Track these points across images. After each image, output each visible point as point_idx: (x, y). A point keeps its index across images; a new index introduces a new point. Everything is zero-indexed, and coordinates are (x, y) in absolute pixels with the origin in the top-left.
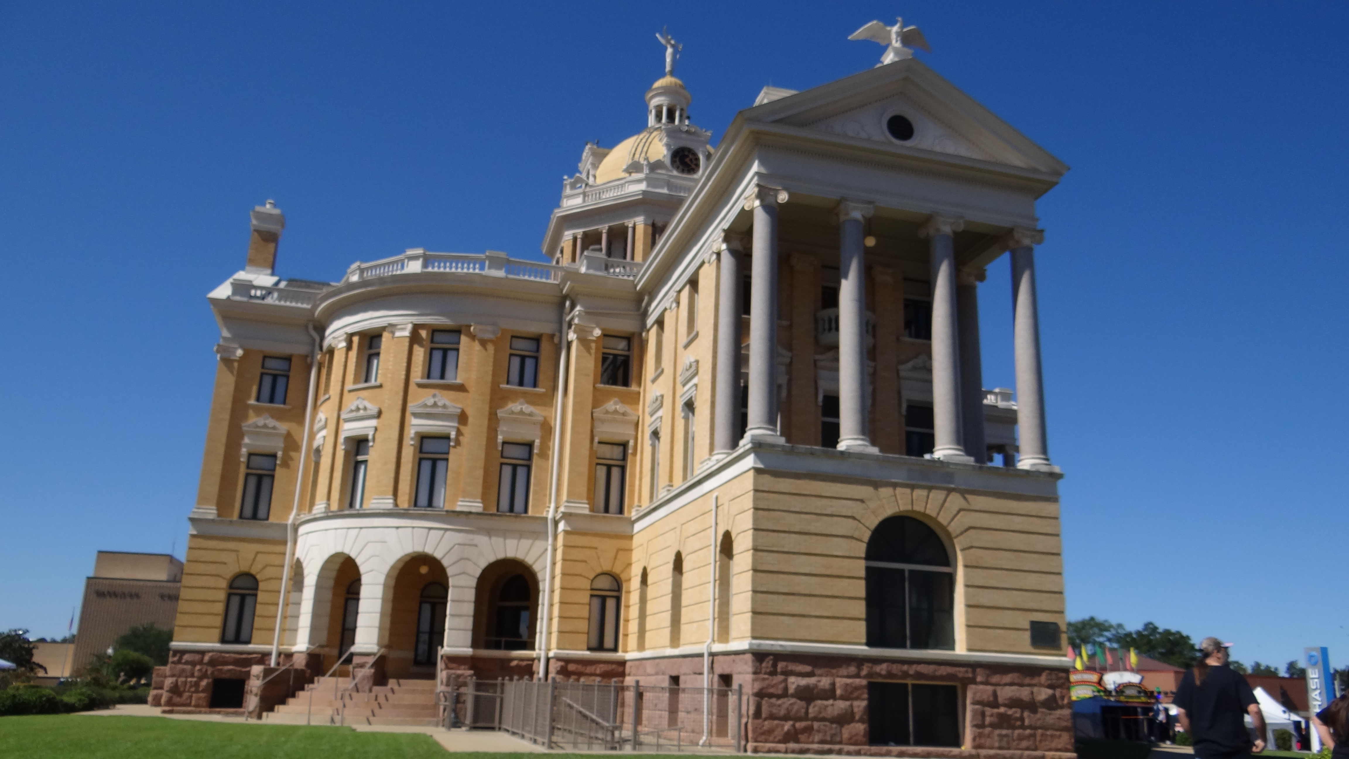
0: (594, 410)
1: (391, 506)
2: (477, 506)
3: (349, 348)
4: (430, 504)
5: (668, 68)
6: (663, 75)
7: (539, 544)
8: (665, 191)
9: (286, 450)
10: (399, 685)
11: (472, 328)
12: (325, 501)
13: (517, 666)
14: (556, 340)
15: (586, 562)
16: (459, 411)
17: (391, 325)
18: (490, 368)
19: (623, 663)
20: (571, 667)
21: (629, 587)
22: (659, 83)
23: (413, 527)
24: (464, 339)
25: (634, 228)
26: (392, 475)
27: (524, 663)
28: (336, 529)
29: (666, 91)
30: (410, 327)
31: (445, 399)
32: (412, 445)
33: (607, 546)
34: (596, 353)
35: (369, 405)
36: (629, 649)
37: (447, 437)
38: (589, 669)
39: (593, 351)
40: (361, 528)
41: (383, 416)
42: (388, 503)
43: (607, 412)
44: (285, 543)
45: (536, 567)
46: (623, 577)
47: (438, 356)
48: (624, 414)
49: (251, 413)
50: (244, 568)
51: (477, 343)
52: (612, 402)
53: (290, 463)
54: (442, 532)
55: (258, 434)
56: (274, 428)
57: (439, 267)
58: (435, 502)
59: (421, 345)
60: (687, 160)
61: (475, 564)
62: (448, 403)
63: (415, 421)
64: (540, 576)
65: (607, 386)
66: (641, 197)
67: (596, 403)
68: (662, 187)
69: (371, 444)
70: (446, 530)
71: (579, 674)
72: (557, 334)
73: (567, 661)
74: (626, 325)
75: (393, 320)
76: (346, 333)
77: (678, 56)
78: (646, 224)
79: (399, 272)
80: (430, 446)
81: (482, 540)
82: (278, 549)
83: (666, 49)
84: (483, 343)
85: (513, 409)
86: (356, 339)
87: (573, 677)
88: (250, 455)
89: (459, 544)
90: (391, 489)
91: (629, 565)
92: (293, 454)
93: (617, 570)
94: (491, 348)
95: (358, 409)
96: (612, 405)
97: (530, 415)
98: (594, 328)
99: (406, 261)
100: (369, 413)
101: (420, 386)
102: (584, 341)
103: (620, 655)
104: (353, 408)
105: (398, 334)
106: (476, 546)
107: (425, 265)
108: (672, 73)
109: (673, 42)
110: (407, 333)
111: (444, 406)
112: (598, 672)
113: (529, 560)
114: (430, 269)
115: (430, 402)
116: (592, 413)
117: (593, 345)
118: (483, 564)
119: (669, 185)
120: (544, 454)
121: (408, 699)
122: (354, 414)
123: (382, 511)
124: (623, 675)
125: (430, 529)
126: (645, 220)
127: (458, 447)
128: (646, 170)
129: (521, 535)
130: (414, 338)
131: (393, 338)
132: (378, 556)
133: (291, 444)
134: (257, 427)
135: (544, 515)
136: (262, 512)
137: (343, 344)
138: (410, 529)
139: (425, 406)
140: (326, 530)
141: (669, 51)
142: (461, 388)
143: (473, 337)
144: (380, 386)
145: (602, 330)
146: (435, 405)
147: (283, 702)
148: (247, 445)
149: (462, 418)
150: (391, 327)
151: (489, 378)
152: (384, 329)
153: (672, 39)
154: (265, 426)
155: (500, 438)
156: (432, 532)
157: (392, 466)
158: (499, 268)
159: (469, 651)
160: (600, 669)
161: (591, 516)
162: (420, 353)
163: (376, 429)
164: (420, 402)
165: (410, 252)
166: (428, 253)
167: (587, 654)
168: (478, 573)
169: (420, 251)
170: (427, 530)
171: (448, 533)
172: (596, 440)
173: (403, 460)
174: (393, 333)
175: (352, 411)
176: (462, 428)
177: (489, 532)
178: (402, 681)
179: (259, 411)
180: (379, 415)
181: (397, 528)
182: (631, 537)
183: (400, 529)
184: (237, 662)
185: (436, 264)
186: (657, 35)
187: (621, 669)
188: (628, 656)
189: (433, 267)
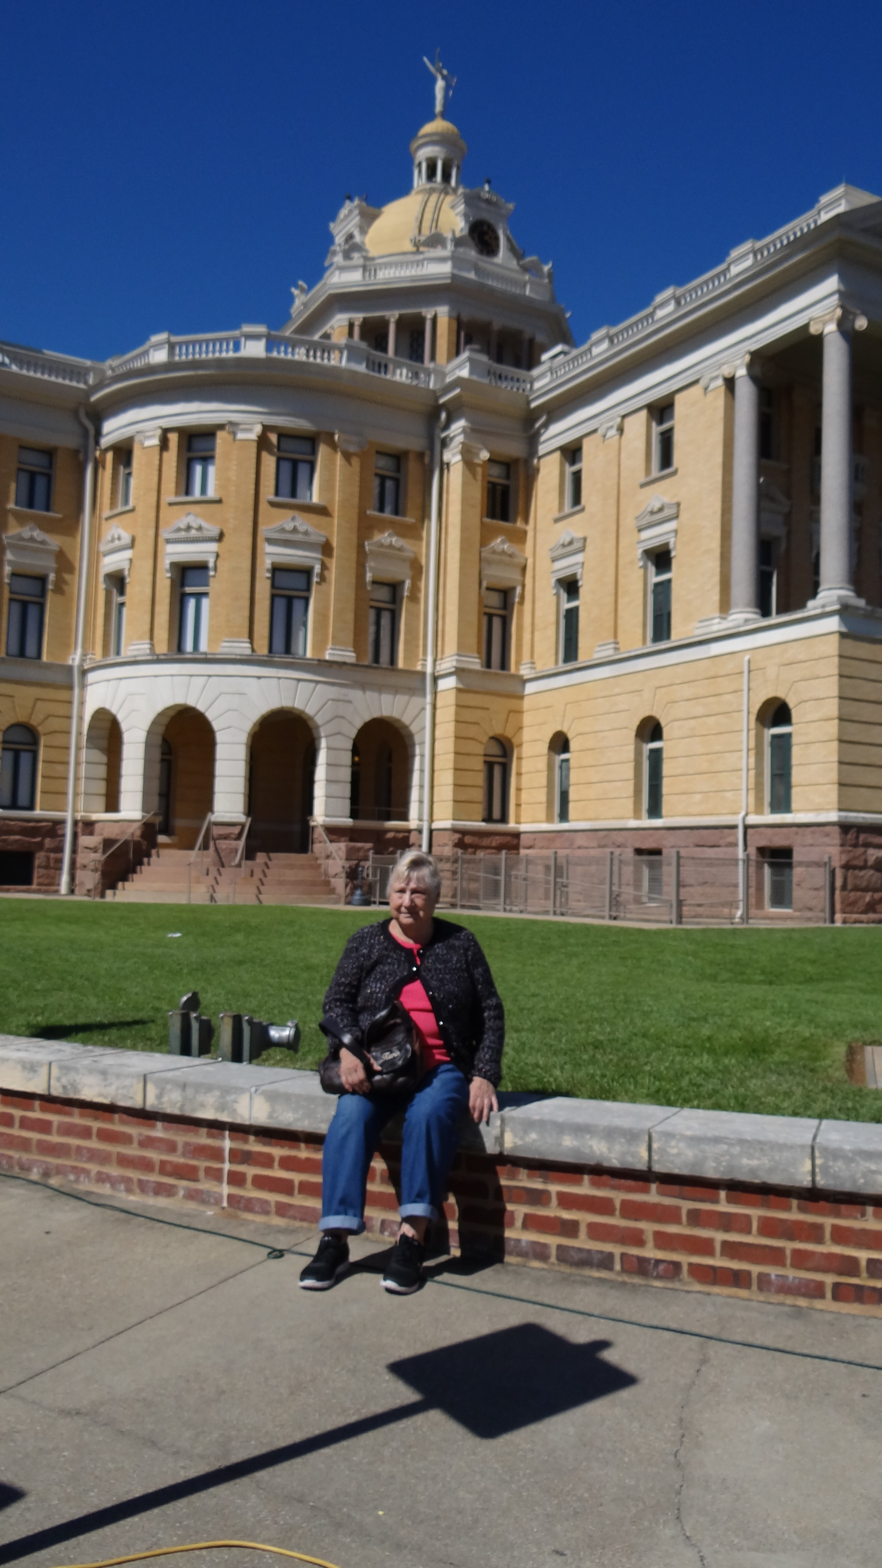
0: (483, 549)
1: (249, 652)
2: (349, 656)
3: (164, 445)
4: (288, 650)
5: (438, 108)
6: (431, 117)
7: (416, 701)
8: (472, 276)
9: (58, 572)
10: (270, 860)
11: (336, 437)
12: (148, 641)
13: (394, 838)
14: (427, 460)
15: (477, 723)
16: (324, 539)
17: (231, 423)
18: (356, 490)
19: (517, 835)
20: (468, 839)
21: (520, 753)
22: (429, 128)
23: (279, 678)
24: (323, 450)
25: (434, 320)
26: (246, 613)
27: (401, 835)
28: (172, 676)
29: (441, 139)
30: (258, 429)
31: (303, 523)
32: (268, 578)
33: (499, 705)
34: (482, 481)
35: (204, 525)
36: (522, 820)
37: (307, 572)
38: (486, 842)
39: (479, 477)
40: (210, 676)
41: (225, 539)
42: (243, 648)
43: (494, 552)
44: (71, 688)
45: (413, 728)
46: (515, 741)
47: (286, 467)
48: (511, 556)
49: (11, 520)
50: (22, 718)
51: (339, 456)
52: (499, 540)
53: (65, 587)
54: (312, 685)
55: (24, 548)
56: (43, 542)
57: (286, 353)
58: (293, 649)
59: (271, 453)
60: (487, 238)
61: (350, 723)
62: (310, 529)
63: (269, 549)
64: (417, 739)
65: (494, 522)
66: (449, 281)
67: (484, 541)
68: (469, 271)
69: (212, 573)
70: (317, 682)
71: (476, 847)
72: (428, 453)
73: (464, 832)
74: (513, 449)
75: (235, 417)
76: (161, 428)
77: (451, 93)
78: (450, 317)
79: (231, 354)
80: (285, 580)
81: (356, 695)
82: (62, 695)
83: (434, 81)
84: (347, 456)
85: (383, 541)
86: (173, 438)
87: (470, 850)
88: (14, 575)
89: (333, 700)
90: (246, 630)
91: (521, 728)
92: (67, 577)
93: (509, 733)
94: (355, 461)
95: (189, 528)
96: (499, 543)
97: (400, 549)
98: (480, 449)
99: (243, 340)
100: (206, 534)
101: (273, 504)
102: (469, 463)
103: (512, 825)
104: (183, 525)
105: (240, 436)
106: (350, 702)
107: (269, 349)
108: (445, 115)
109: (445, 72)
110: (253, 436)
111: (306, 533)
112: (494, 844)
113: (406, 720)
114: (275, 354)
115: (289, 526)
116: (480, 553)
117: (479, 470)
118: (359, 724)
119: (478, 270)
120: (414, 598)
121: (290, 875)
122: (183, 534)
123: (238, 657)
124: (516, 847)
125: (299, 680)
126: (450, 312)
127: (323, 584)
128: (450, 246)
129: (396, 690)
130: (262, 443)
131: (234, 439)
132: (236, 710)
133: (65, 564)
134: (22, 539)
135: (419, 668)
136: (31, 650)
137: (156, 441)
138: (276, 680)
139: (283, 530)
140: (156, 676)
141: (440, 84)
142: (322, 511)
143: (334, 446)
144: (219, 501)
145: (491, 452)
146: (295, 530)
147: (125, 879)
148: (10, 563)
149: (326, 549)
150: (233, 426)
151: (356, 501)
152: (221, 427)
153: (443, 67)
154: (32, 539)
155: (369, 576)
156: (301, 684)
157: (247, 603)
158: (359, 362)
159: (349, 822)
160: (496, 841)
161: (484, 673)
162: (269, 462)
163: (218, 556)
164: (277, 525)
165: (247, 329)
166: (273, 333)
167: (482, 825)
168: (353, 733)
169: (261, 329)
170: (295, 682)
171: (319, 686)
172: (484, 584)
173: (258, 596)
174: (234, 434)
175: (179, 530)
176: (327, 560)
177: (364, 686)
178: (272, 855)
179: (22, 520)
180: (220, 538)
181: (259, 678)
182: (521, 697)
183: (262, 680)
184: (25, 832)
185: (283, 349)
186: (425, 59)
187: (515, 842)
188: (523, 827)
189: (279, 352)
